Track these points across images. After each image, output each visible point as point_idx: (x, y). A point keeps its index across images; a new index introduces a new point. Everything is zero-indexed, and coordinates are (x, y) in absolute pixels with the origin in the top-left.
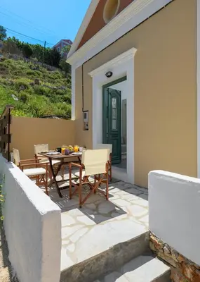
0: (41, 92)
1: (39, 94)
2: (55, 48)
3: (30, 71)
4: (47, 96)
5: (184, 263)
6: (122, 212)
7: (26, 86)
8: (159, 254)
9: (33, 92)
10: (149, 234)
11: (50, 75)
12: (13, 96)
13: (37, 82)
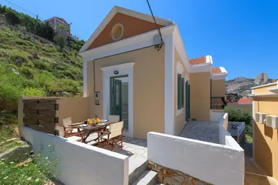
0: (42, 67)
1: (40, 69)
2: (47, 22)
3: (19, 40)
4: (49, 71)
5: (163, 169)
6: (133, 154)
7: (24, 60)
8: (153, 168)
9: (33, 66)
10: (148, 161)
11: (44, 48)
12: (13, 70)
13: (36, 57)
